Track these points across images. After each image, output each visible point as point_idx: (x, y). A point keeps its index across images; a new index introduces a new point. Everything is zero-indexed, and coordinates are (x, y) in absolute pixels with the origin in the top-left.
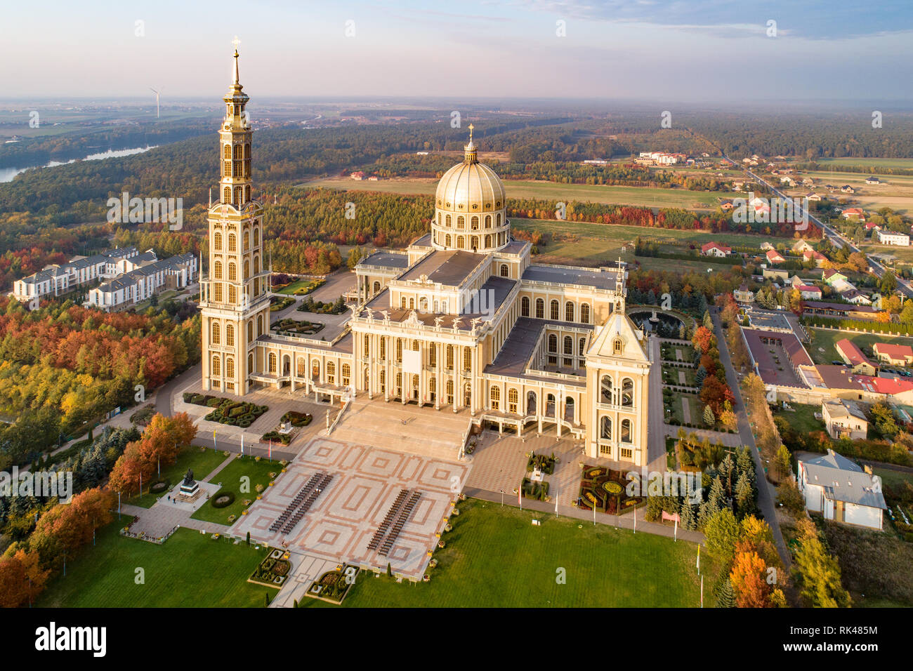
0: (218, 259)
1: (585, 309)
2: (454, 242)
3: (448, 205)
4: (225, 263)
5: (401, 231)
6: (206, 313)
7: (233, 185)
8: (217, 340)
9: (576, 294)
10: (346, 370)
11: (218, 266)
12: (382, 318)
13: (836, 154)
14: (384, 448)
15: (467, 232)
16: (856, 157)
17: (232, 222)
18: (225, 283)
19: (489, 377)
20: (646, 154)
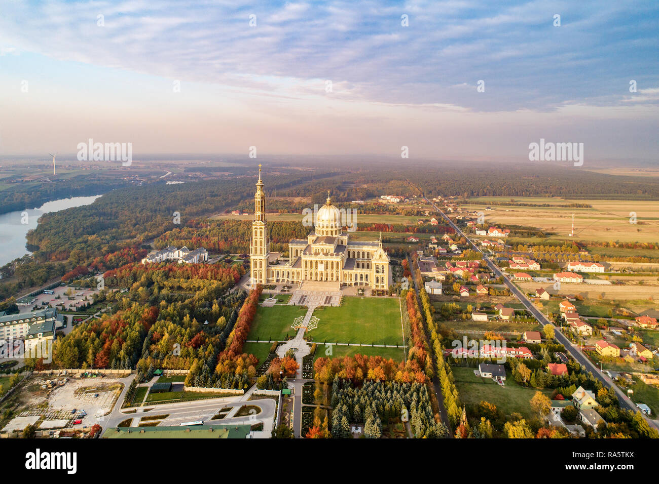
0: (256, 239)
1: (368, 252)
4: (258, 240)
6: (252, 257)
7: (261, 214)
8: (256, 267)
9: (366, 249)
10: (298, 274)
11: (256, 242)
12: (312, 254)
15: (330, 229)
17: (261, 227)
18: (259, 247)
19: (344, 270)
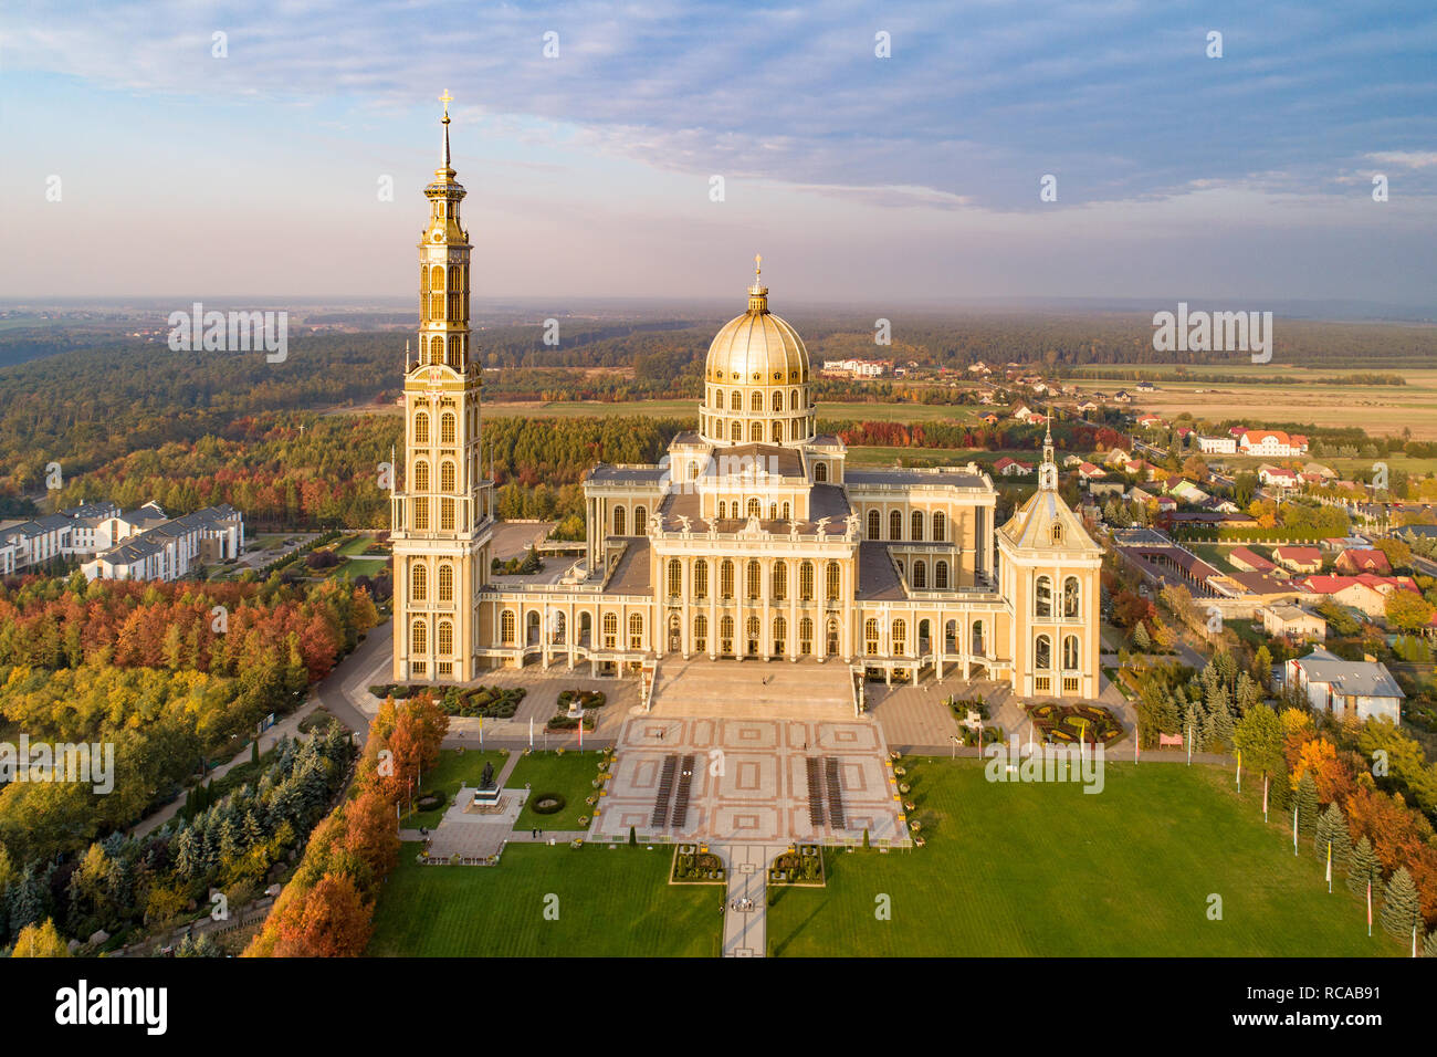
0: (422, 458)
1: (939, 519)
2: (745, 432)
3: (736, 376)
4: (434, 463)
5: (556, 462)
6: (402, 549)
7: (448, 333)
8: (420, 593)
9: (924, 498)
10: (636, 623)
11: (422, 470)
12: (706, 528)
13: (1079, 360)
14: (741, 717)
15: (767, 414)
16: (1104, 363)
17: (449, 394)
18: (435, 496)
19: (865, 605)
20: (835, 364)
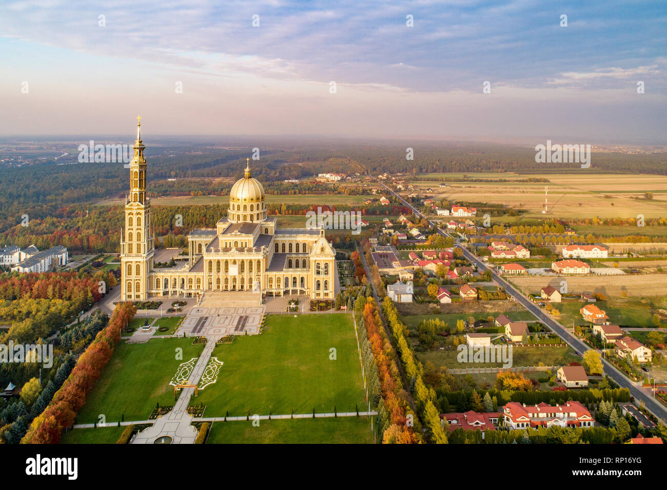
0: (130, 231)
1: (304, 246)
2: (242, 218)
3: (239, 200)
4: (135, 233)
6: (124, 260)
7: (139, 192)
8: (130, 274)
9: (300, 238)
10: (198, 281)
11: (131, 235)
12: (219, 251)
15: (248, 212)
17: (139, 211)
18: (135, 243)
19: (268, 273)
20: (322, 176)
